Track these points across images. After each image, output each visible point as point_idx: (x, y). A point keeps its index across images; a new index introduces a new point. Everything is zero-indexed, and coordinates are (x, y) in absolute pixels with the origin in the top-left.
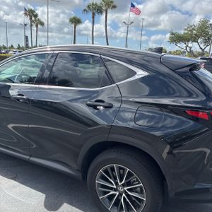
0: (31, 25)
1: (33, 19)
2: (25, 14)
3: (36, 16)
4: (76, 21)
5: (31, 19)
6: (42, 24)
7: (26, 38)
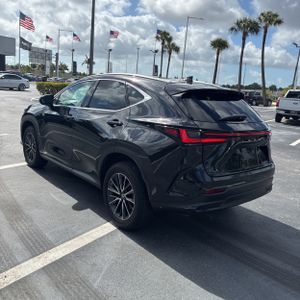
0: (163, 51)
1: (166, 43)
2: (157, 38)
3: (170, 40)
4: (220, 45)
5: (163, 44)
6: (177, 49)
7: (156, 67)
